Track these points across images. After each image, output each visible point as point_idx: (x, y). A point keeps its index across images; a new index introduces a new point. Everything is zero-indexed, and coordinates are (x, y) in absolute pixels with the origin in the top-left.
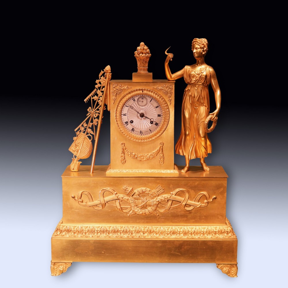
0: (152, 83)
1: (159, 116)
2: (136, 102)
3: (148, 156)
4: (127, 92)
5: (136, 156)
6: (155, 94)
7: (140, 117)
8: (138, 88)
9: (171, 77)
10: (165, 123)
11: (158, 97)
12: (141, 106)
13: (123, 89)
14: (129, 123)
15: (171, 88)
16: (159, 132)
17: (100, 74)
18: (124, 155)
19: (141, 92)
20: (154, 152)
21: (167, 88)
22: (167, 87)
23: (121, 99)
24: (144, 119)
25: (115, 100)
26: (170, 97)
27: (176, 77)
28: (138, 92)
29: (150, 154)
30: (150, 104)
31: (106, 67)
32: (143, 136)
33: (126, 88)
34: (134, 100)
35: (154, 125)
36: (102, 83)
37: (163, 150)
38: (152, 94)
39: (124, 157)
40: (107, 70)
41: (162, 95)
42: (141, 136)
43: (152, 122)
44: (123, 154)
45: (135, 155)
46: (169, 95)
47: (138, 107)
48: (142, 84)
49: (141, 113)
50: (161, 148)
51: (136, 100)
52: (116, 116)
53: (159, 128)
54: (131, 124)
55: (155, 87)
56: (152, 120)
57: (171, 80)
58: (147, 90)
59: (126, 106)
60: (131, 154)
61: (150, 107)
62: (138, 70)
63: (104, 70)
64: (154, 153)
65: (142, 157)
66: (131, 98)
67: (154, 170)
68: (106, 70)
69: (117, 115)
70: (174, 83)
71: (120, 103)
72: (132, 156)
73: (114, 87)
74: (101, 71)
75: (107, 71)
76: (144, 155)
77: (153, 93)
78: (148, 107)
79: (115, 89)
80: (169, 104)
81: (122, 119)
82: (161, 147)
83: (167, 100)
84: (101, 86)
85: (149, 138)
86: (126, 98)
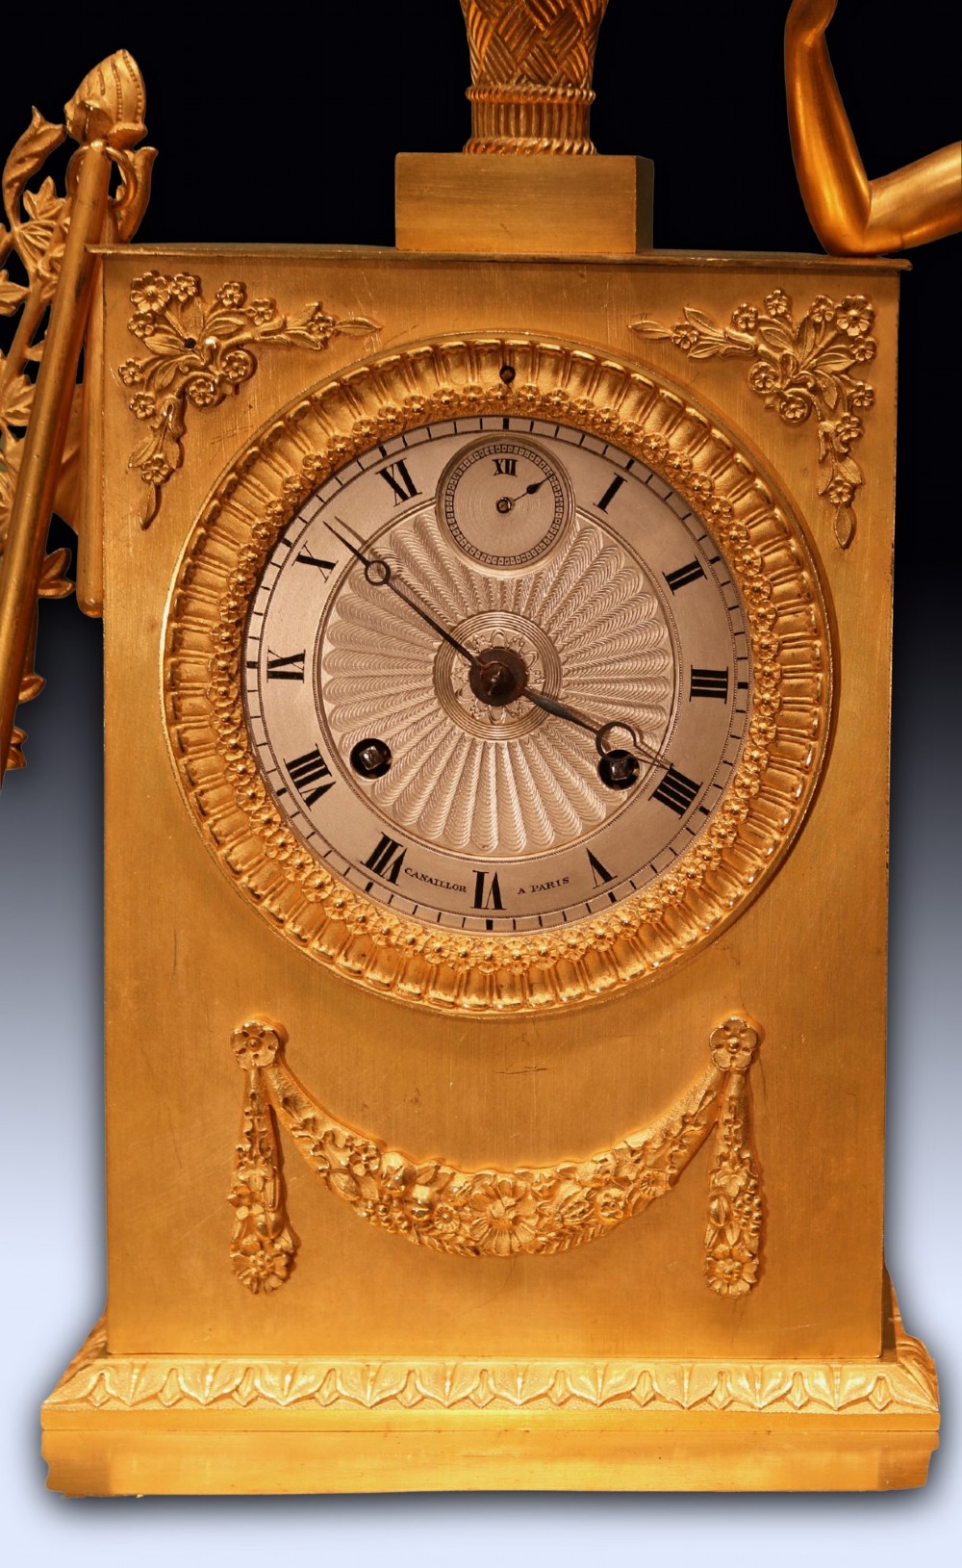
0: (626, 276)
1: (708, 683)
2: (428, 515)
3: (567, 1189)
4: (319, 380)
5: (421, 1193)
6: (654, 415)
7: (468, 699)
8: (452, 327)
9: (858, 208)
10: (779, 783)
11: (700, 458)
12: (481, 557)
13: (267, 342)
14: (338, 776)
15: (853, 340)
16: (709, 894)
17: (18, 152)
18: (278, 1174)
19: (489, 379)
20: (636, 1140)
21: (811, 335)
22: (807, 322)
23: (244, 470)
24: (532, 721)
25: (159, 480)
26: (842, 457)
27: (911, 214)
28: (457, 382)
29: (588, 1168)
30: (599, 537)
31: (92, 79)
32: (512, 946)
33: (295, 325)
34: (406, 489)
35: (641, 805)
36: (31, 267)
37: (758, 1112)
38: (626, 411)
39: (281, 1204)
40: (94, 104)
41: (740, 422)
42: (489, 945)
43: (617, 770)
44: (259, 1172)
45: (409, 1179)
46: (829, 425)
47: (443, 570)
48: (497, 275)
49: (484, 645)
50: (733, 1090)
51: (427, 477)
52: (172, 684)
53: (705, 843)
54: (359, 792)
55: (663, 327)
56: (620, 739)
57: (855, 242)
58: (565, 362)
59: (301, 559)
60: (354, 1160)
61: (602, 579)
62: (480, 121)
63: (70, 110)
64: (639, 1153)
65: (497, 1208)
66: (366, 460)
67: (638, 1365)
68: (83, 106)
69: (188, 669)
70: (893, 284)
71: (227, 519)
72: (371, 1190)
73: (157, 318)
74: (29, 118)
75: (100, 114)
76: (522, 1184)
77: (634, 397)
78: (575, 575)
79: (156, 342)
80: (825, 535)
81: (256, 725)
82: (726, 1075)
83: (803, 487)
84: (20, 306)
85: (580, 971)
86: (299, 456)
